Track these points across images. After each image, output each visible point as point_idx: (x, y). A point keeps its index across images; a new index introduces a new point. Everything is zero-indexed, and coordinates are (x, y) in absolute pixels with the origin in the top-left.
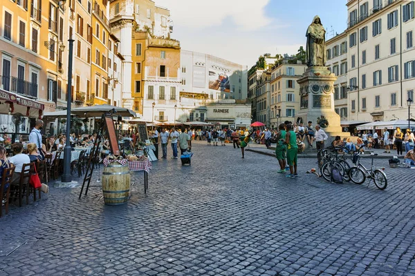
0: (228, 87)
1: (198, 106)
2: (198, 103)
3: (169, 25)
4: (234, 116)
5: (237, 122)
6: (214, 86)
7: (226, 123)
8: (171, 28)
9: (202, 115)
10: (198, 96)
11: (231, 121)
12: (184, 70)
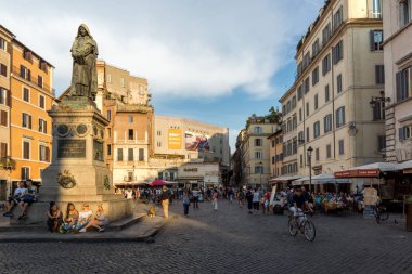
0: (208, 148)
1: (169, 166)
2: (169, 164)
3: (146, 93)
4: (203, 174)
5: (206, 180)
6: (191, 148)
7: (196, 182)
8: (149, 96)
9: (172, 175)
10: (171, 157)
11: (200, 179)
12: (159, 133)
